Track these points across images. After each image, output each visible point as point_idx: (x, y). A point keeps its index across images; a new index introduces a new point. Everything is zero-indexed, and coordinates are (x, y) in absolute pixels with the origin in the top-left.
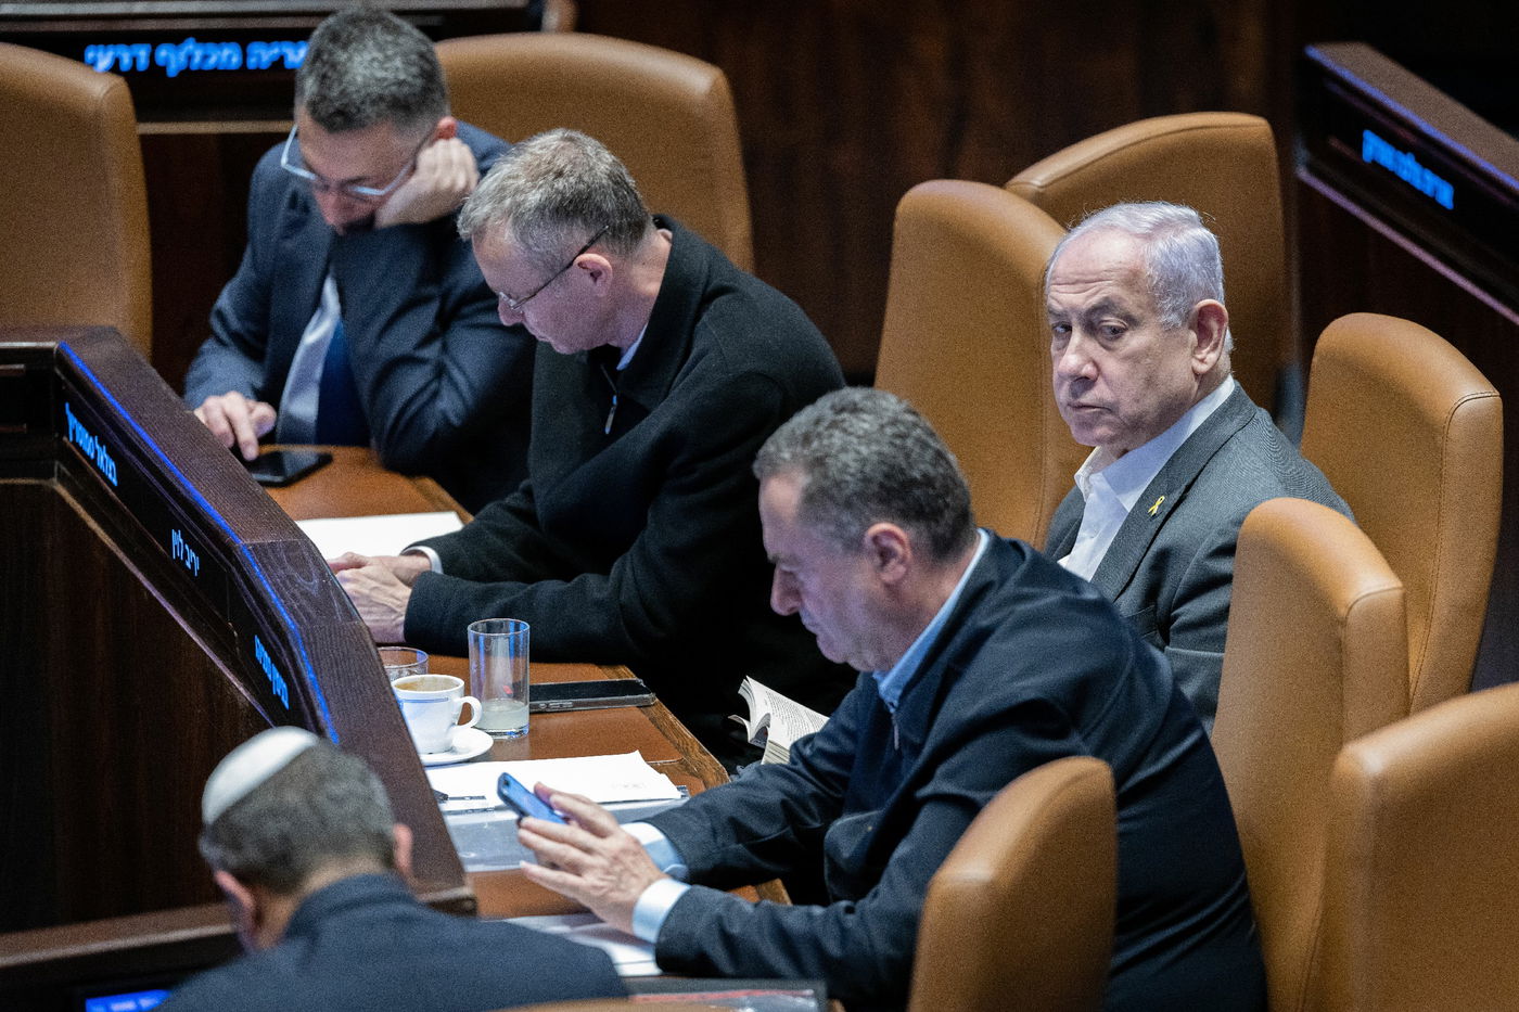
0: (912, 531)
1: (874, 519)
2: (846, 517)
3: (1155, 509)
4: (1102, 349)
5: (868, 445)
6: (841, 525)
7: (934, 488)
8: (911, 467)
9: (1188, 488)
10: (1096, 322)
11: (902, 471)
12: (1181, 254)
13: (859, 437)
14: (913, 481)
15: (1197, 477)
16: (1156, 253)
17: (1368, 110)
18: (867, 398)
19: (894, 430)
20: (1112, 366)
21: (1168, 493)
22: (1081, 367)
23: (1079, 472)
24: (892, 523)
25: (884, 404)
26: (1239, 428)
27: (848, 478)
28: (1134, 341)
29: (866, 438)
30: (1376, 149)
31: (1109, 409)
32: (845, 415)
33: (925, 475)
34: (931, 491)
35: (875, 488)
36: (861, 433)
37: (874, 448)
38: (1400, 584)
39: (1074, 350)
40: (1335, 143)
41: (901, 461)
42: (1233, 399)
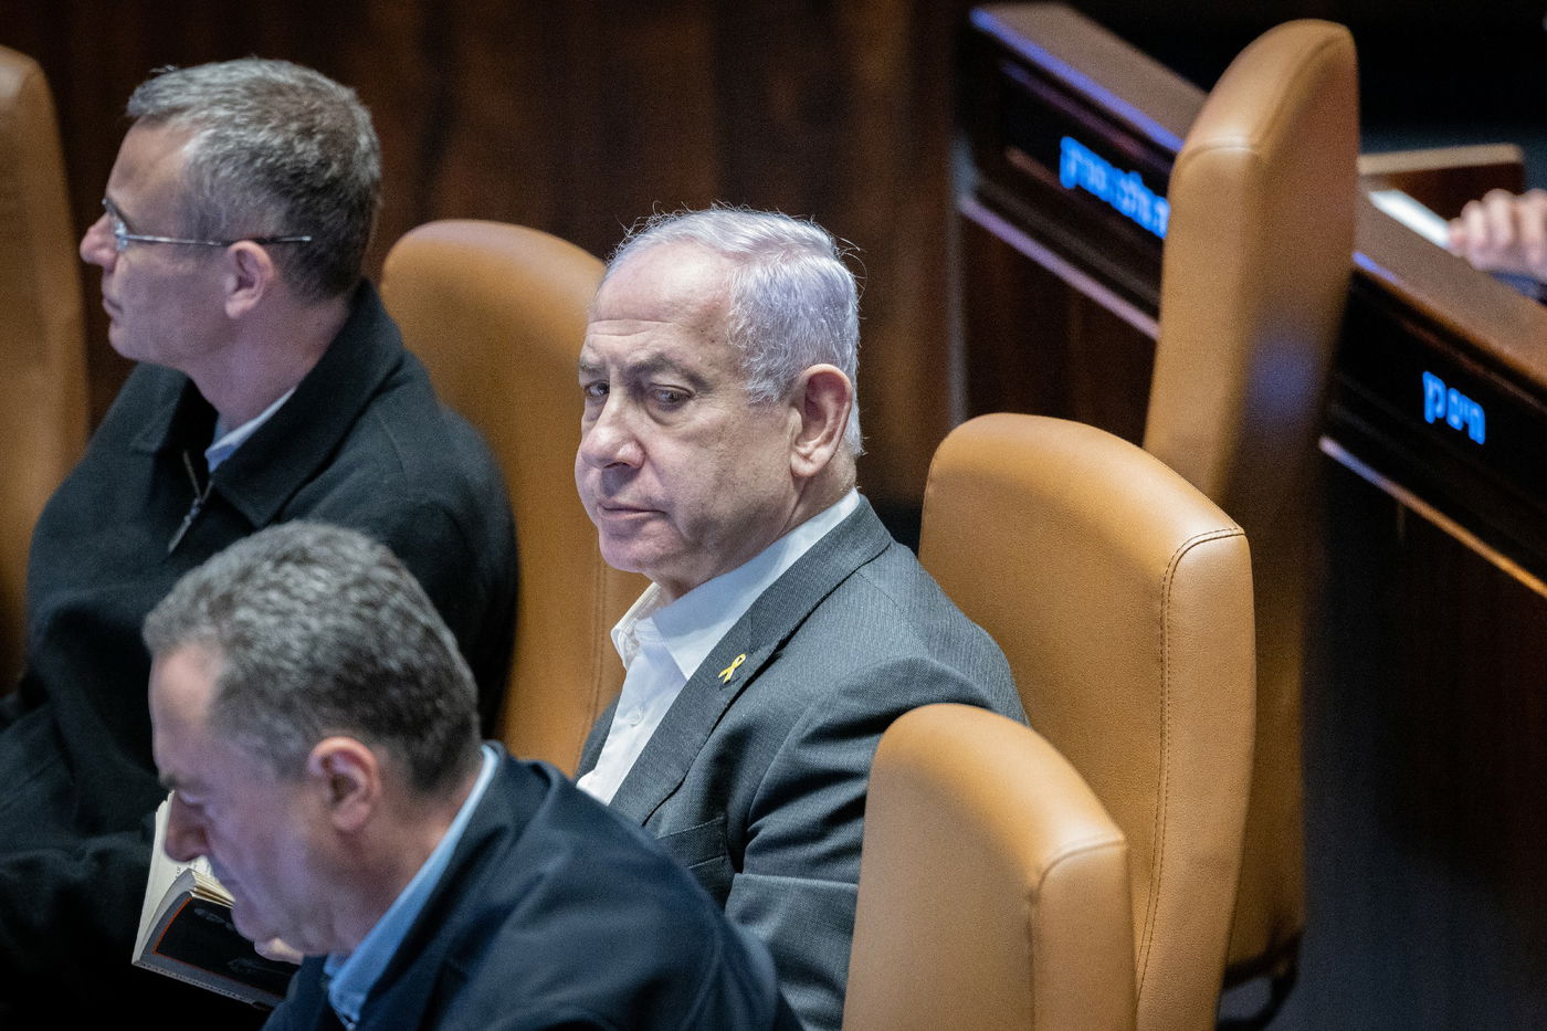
0: (383, 752)
1: (325, 731)
2: (282, 726)
3: (729, 673)
4: (651, 422)
5: (321, 615)
6: (273, 737)
7: (419, 685)
8: (385, 653)
9: (783, 644)
10: (645, 385)
11: (372, 659)
12: (789, 290)
13: (308, 603)
14: (388, 675)
15: (797, 629)
16: (751, 284)
17: (1068, 107)
18: (326, 540)
19: (364, 595)
20: (666, 448)
21: (751, 651)
22: (616, 447)
23: (619, 626)
24: (351, 737)
25: (349, 552)
26: (864, 560)
27: (288, 665)
28: (701, 414)
29: (319, 605)
30: (1079, 166)
31: (660, 512)
32: (289, 567)
33: (407, 666)
34: (415, 692)
35: (327, 683)
36: (311, 597)
37: (330, 620)
38: (1119, 836)
39: (607, 421)
40: (1018, 158)
41: (371, 643)
42: (855, 520)
